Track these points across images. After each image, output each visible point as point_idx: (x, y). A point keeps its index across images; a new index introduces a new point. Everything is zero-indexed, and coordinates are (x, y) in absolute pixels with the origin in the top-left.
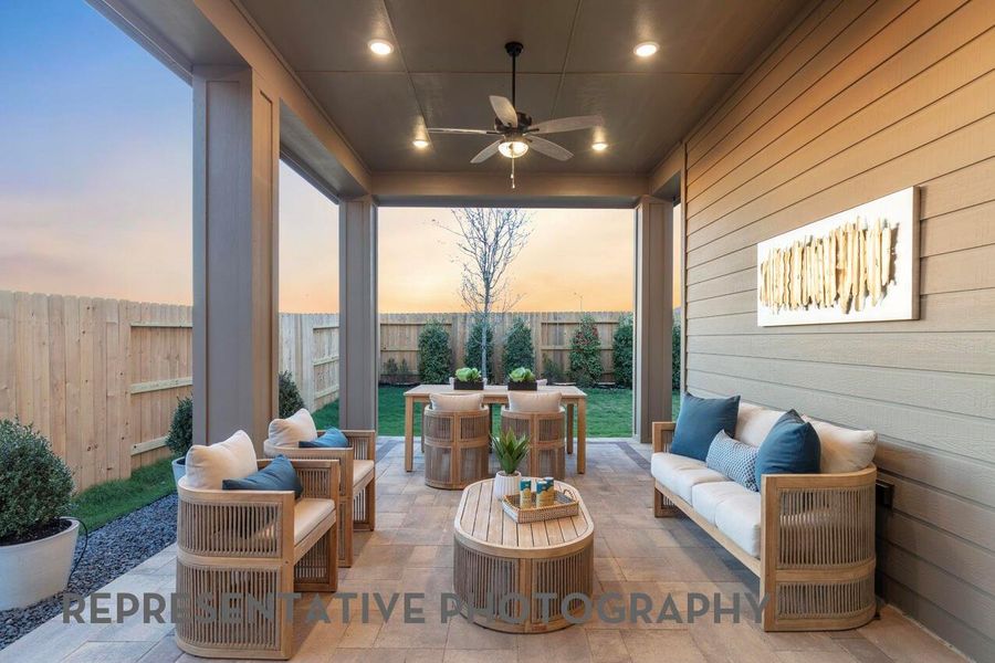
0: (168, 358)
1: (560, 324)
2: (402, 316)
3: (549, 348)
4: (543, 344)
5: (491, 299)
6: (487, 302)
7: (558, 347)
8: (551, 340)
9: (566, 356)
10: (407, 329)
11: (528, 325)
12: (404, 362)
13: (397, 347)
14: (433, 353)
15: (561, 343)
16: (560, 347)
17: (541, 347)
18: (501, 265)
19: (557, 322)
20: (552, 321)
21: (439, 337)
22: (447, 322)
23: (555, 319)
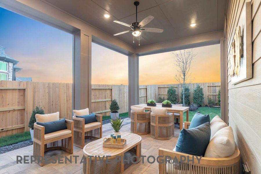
0: (94, 96)
1: (215, 86)
2: (164, 85)
3: (211, 94)
4: (208, 93)
5: (185, 79)
6: (184, 80)
7: (214, 94)
8: (212, 91)
9: (217, 97)
10: (165, 89)
11: (202, 87)
12: (164, 98)
13: (162, 93)
14: (171, 96)
15: (215, 93)
16: (215, 94)
17: (207, 94)
18: (188, 69)
19: (214, 86)
20: (212, 85)
21: (173, 91)
22: (176, 86)
23: (213, 84)
